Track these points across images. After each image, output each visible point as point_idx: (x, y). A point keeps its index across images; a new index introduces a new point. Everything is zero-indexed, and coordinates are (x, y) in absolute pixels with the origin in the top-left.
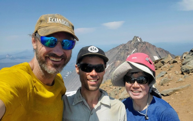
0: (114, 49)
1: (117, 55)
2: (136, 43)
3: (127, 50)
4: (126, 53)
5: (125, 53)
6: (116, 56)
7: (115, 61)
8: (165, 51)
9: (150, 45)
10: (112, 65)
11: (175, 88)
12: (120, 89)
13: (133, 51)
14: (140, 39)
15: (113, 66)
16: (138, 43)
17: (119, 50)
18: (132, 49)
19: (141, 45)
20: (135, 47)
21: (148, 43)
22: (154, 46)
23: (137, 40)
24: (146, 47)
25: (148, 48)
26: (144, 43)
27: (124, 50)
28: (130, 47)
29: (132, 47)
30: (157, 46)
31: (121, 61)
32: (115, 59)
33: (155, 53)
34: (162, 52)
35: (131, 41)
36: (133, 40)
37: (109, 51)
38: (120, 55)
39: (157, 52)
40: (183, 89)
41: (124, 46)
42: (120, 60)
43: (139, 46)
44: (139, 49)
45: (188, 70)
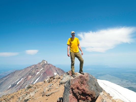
0: (28, 67)
1: (29, 72)
2: (43, 64)
3: (37, 69)
4: (36, 71)
5: (35, 70)
6: (29, 73)
7: (28, 76)
8: (61, 70)
9: (52, 66)
10: (25, 79)
11: (52, 92)
12: (26, 95)
13: (41, 69)
14: (47, 62)
15: (26, 80)
16: (45, 64)
17: (31, 68)
18: (41, 68)
19: (47, 66)
20: (43, 67)
21: (51, 64)
22: (55, 67)
23: (44, 62)
24: (50, 67)
25: (51, 67)
26: (49, 64)
27: (35, 69)
28: (39, 67)
29: (41, 67)
30: (57, 67)
31: (32, 76)
32: (28, 74)
33: (55, 71)
34: (59, 70)
35: (40, 63)
36: (42, 62)
37: (24, 69)
38: (31, 72)
39: (56, 70)
40: (56, 92)
41: (36, 66)
42: (31, 75)
43: (45, 67)
44: (45, 68)
45: (62, 83)
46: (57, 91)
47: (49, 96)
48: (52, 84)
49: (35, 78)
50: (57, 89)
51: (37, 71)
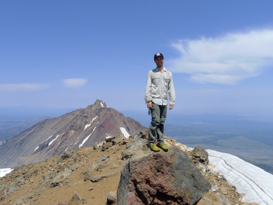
0: (67, 114)
1: (71, 122)
2: (98, 108)
3: (86, 117)
4: (84, 121)
5: (82, 120)
6: (70, 125)
7: (68, 130)
8: (135, 122)
9: (116, 112)
10: (63, 136)
11: (104, 175)
12: (58, 172)
13: (94, 119)
14: (104, 104)
15: (64, 138)
16: (101, 109)
17: (75, 116)
18: (93, 117)
19: (105, 112)
20: (97, 114)
21: (113, 110)
22: (121, 114)
23: (100, 105)
24: (112, 115)
25: (114, 116)
26: (109, 109)
27: (81, 117)
28: (90, 114)
29: (93, 114)
30: (126, 115)
31: (76, 131)
32: (68, 128)
33: (122, 123)
34: (131, 123)
35: (92, 106)
36: (95, 105)
37: (61, 117)
38: (75, 123)
39: (125, 122)
40: (111, 176)
41: (82, 111)
42: (74, 130)
43: (102, 113)
44: (101, 117)
45: (128, 156)
46: (113, 173)
47: (96, 181)
48: (106, 156)
49: (83, 135)
50: (115, 168)
51: (86, 123)
